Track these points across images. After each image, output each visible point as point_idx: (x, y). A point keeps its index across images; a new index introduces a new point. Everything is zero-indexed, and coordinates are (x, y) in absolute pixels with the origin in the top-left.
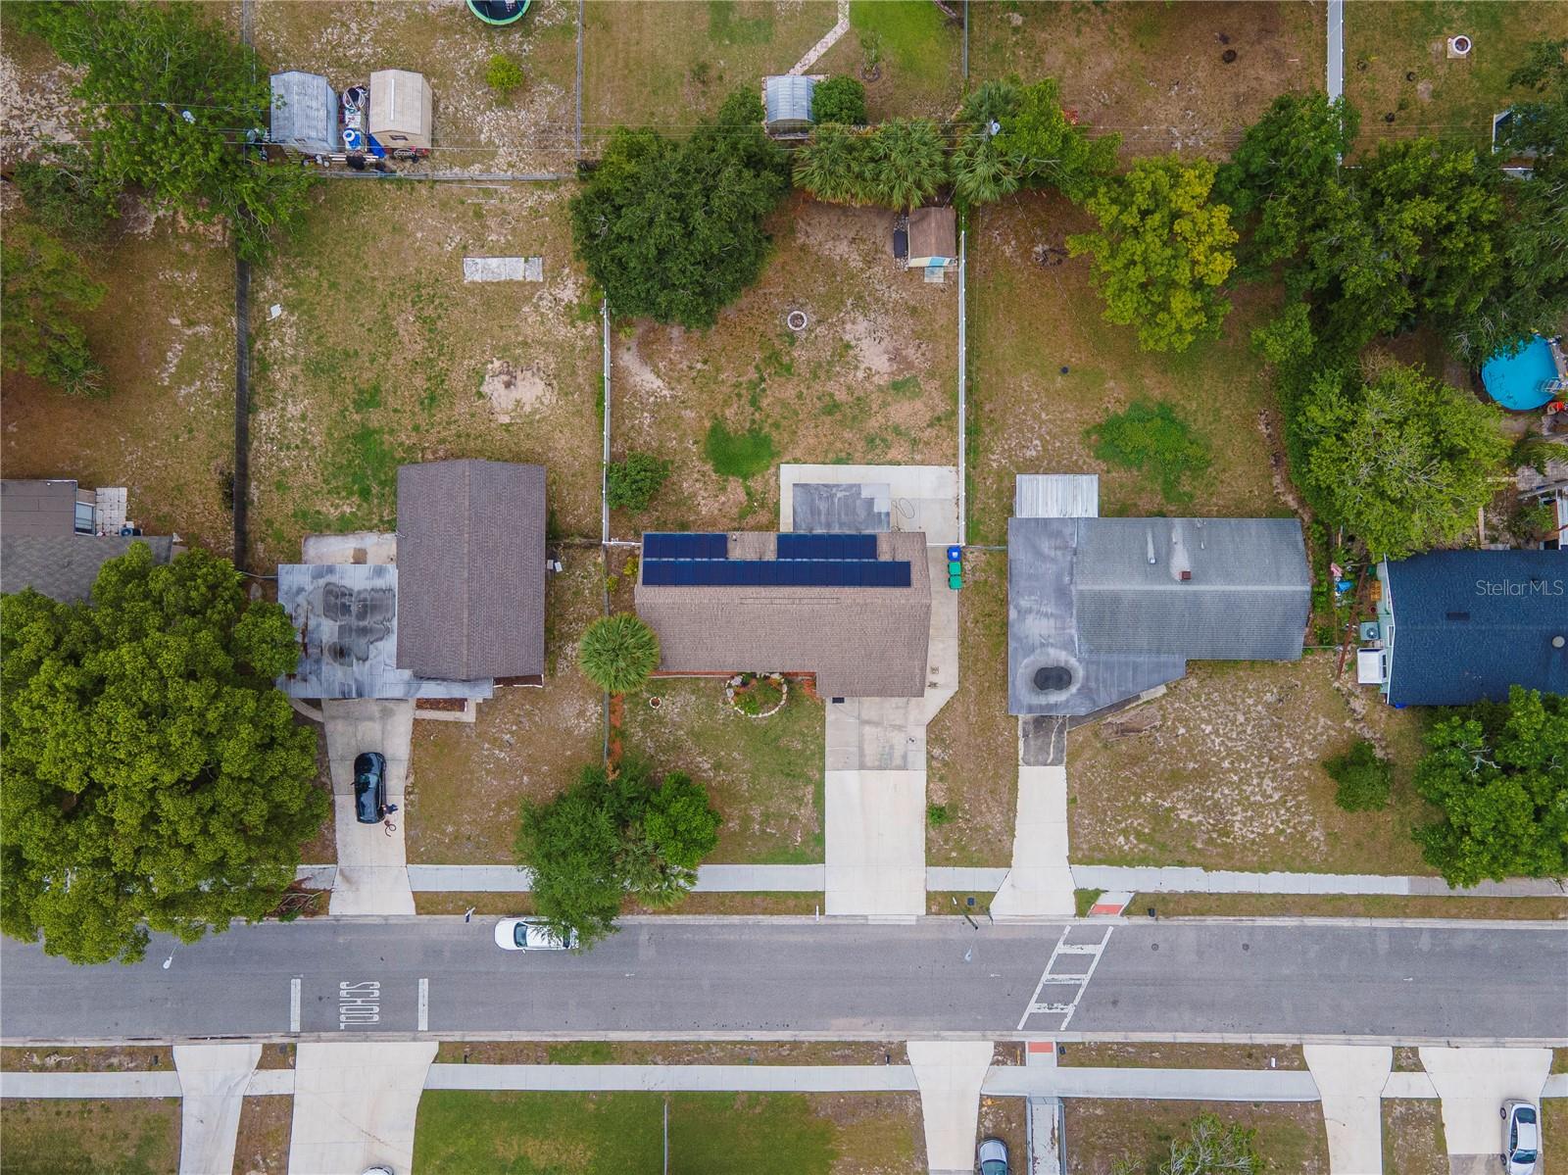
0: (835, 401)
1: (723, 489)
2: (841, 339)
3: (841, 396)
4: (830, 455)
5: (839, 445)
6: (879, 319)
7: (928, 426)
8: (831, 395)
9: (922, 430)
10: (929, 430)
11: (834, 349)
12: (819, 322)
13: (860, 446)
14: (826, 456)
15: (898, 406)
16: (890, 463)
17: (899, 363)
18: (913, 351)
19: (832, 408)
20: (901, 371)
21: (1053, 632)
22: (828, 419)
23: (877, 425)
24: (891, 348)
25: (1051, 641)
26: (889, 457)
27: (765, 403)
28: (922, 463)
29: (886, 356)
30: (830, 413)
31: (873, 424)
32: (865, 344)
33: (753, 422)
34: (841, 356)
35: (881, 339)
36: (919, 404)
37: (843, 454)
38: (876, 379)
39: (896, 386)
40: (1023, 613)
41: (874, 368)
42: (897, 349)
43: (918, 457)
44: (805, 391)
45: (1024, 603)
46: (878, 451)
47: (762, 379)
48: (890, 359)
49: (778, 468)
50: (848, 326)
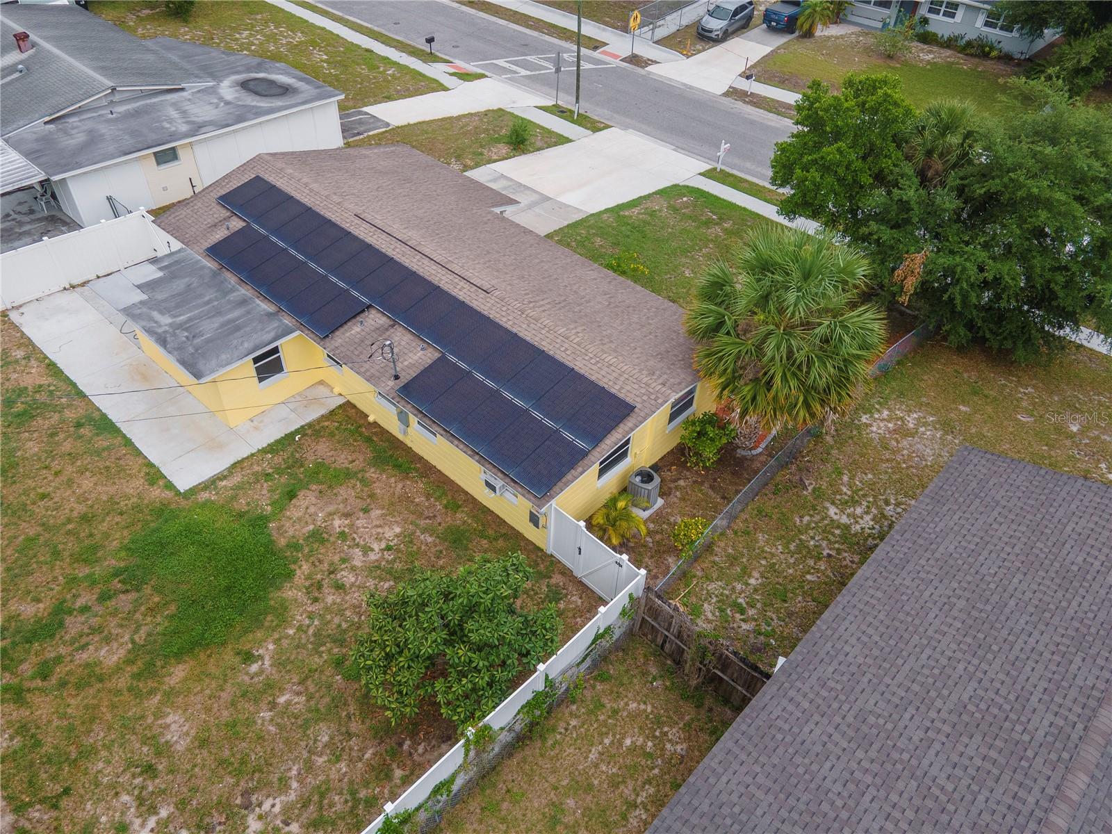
1: (318, 537)
33: (106, 597)
49: (193, 491)
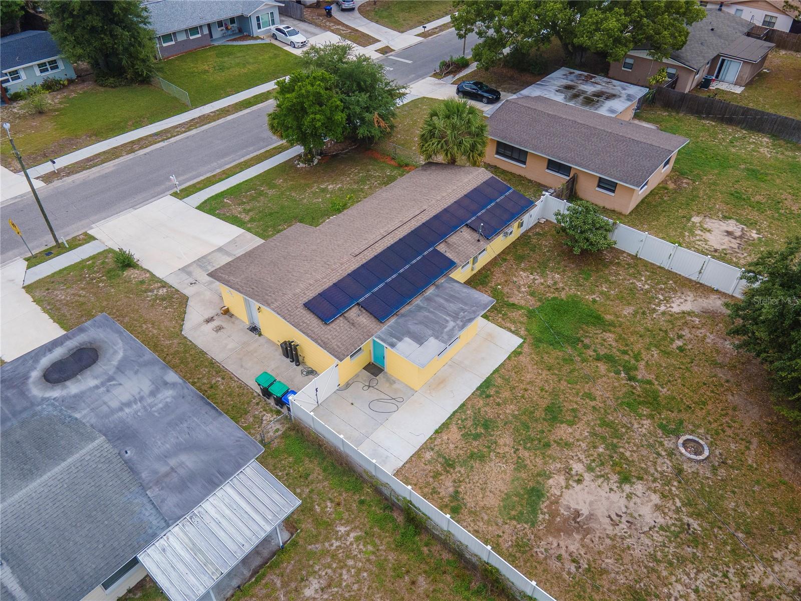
0: (562, 422)
1: (533, 294)
2: (640, 478)
3: (563, 431)
4: (500, 381)
5: (506, 394)
6: (647, 541)
7: (457, 492)
8: (571, 424)
9: (457, 482)
10: (451, 490)
11: (630, 463)
12: (679, 472)
13: (489, 412)
14: (503, 378)
15: (508, 478)
16: (445, 426)
17: (566, 520)
18: (572, 548)
19: (554, 415)
20: (554, 514)
21: (106, 398)
22: (544, 403)
23: (501, 442)
24: (593, 525)
25: (102, 389)
26: (454, 428)
27: (602, 367)
28: (418, 454)
29: (585, 511)
30: (548, 409)
31: (505, 441)
32: (618, 501)
33: (587, 347)
34: (615, 464)
35: (615, 524)
36: (492, 501)
37: (492, 392)
38: (561, 479)
39: (535, 494)
40: (160, 385)
41: (578, 487)
42: (588, 531)
43: (428, 455)
44: (593, 403)
45: (167, 395)
46: (469, 423)
47: (631, 379)
48: (577, 514)
50: (656, 499)
